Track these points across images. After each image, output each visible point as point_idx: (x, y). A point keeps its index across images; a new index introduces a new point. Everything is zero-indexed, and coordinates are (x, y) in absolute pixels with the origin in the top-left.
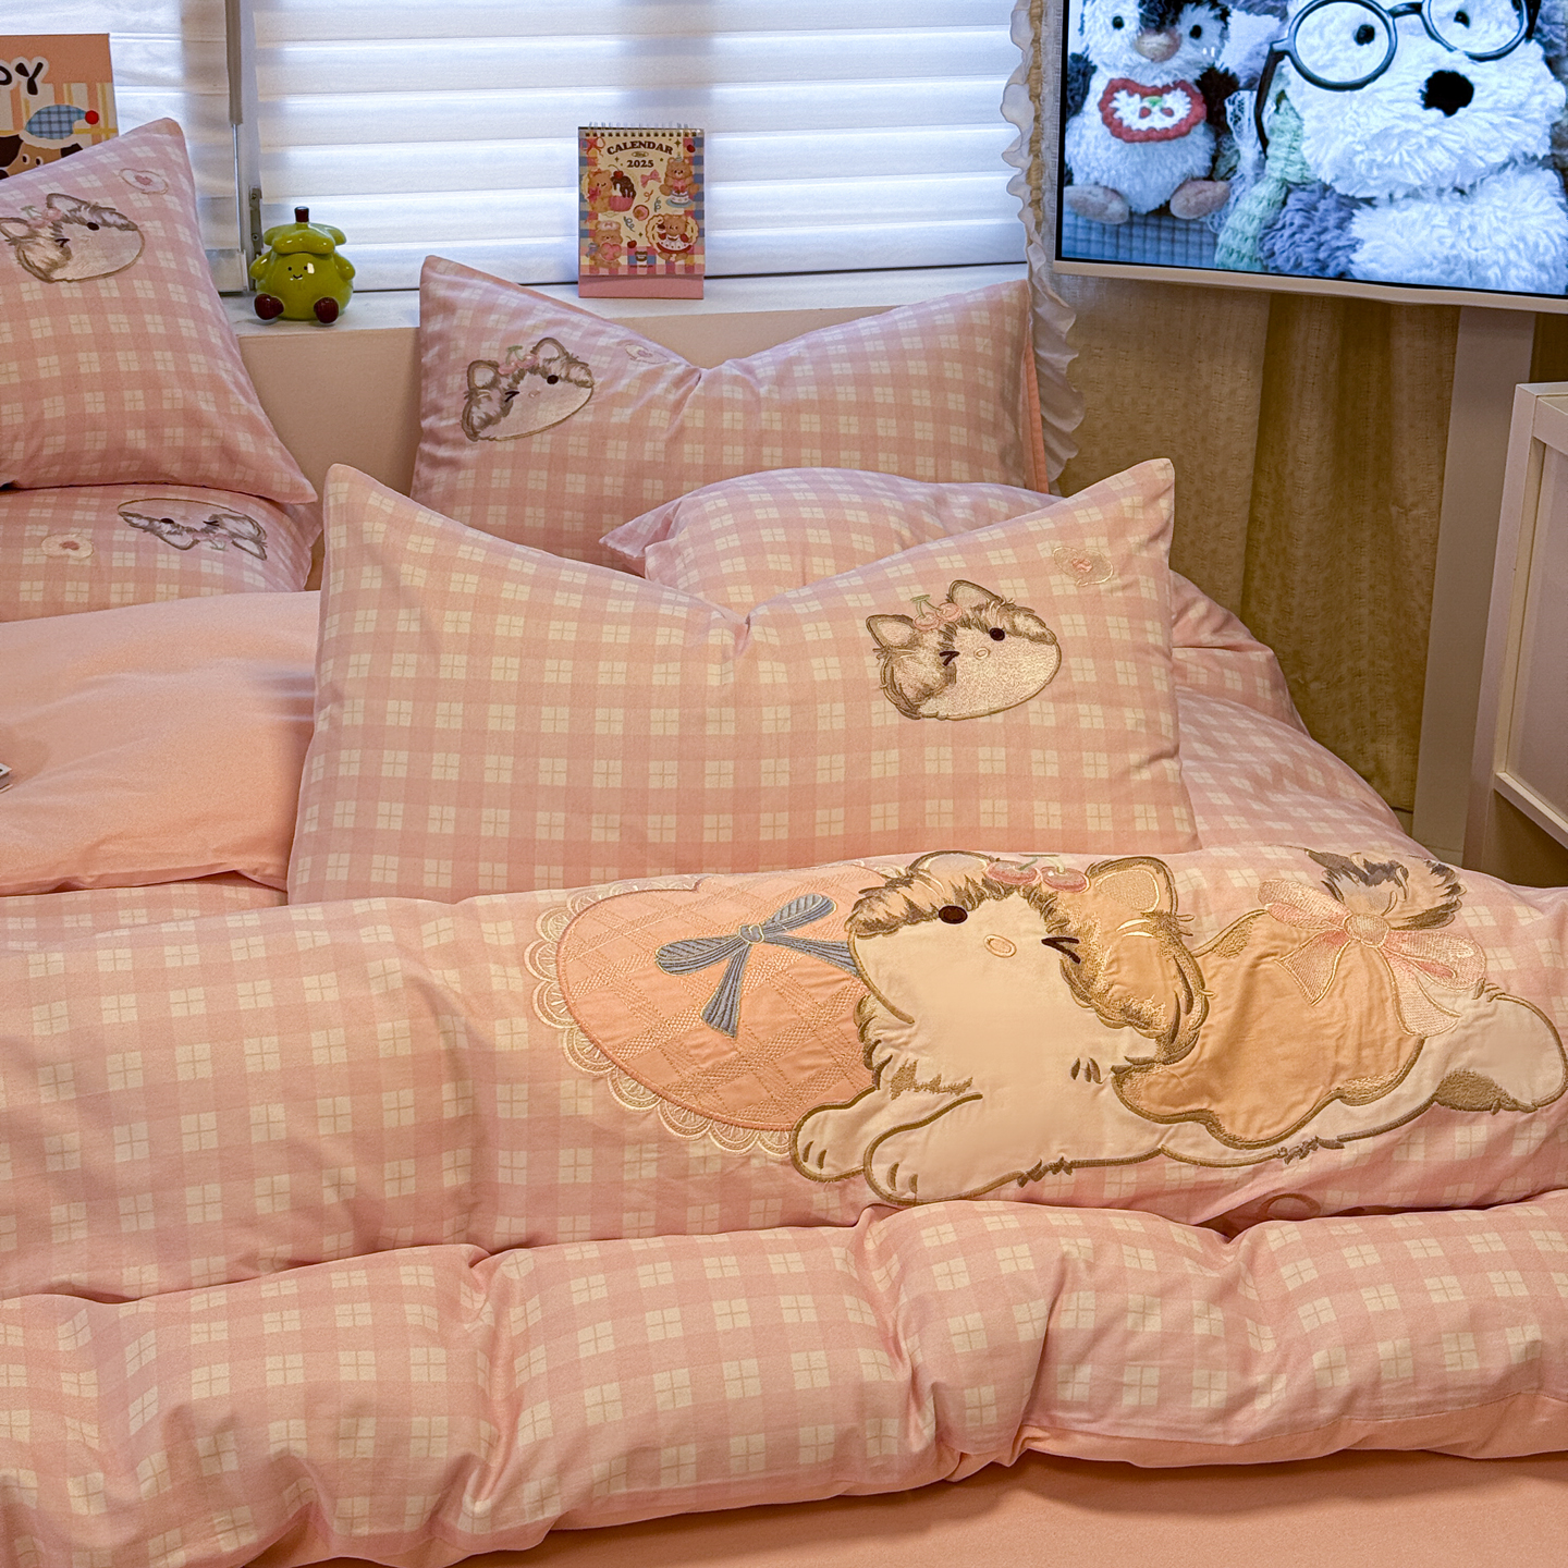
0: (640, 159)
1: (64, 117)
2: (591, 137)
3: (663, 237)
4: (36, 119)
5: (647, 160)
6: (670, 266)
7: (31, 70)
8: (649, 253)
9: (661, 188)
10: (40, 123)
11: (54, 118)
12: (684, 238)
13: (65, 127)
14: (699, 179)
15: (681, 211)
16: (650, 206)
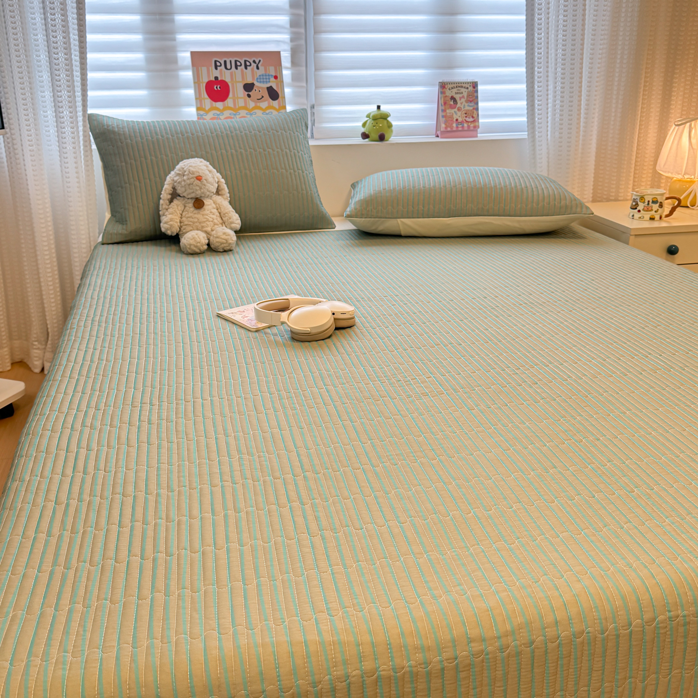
0: (459, 91)
1: (267, 77)
2: (444, 85)
3: (466, 117)
4: (259, 77)
5: (461, 91)
6: (469, 127)
7: (257, 62)
8: (462, 122)
9: (465, 101)
10: (260, 79)
11: (264, 77)
12: (473, 117)
13: (268, 80)
14: (477, 97)
15: (471, 108)
16: (462, 107)
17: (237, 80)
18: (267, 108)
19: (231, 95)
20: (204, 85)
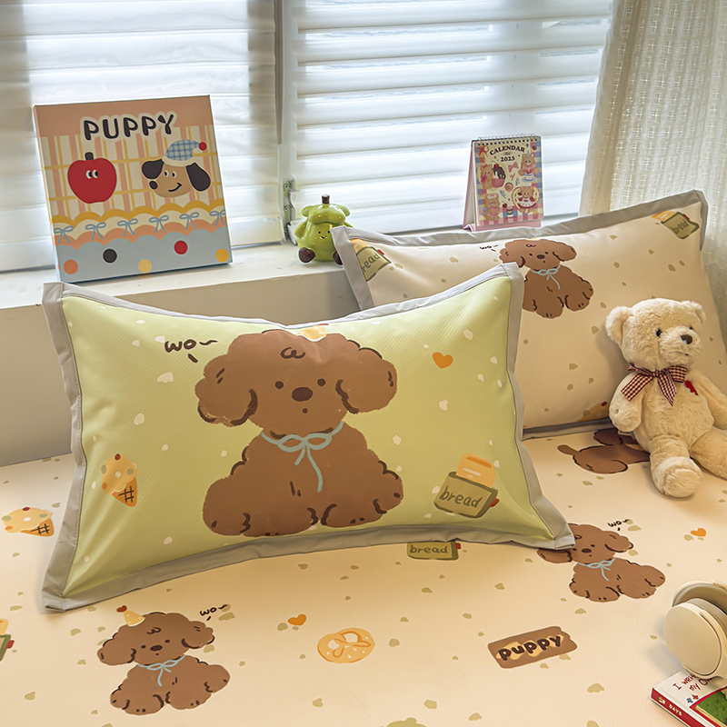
1: (187, 147)
2: (481, 145)
3: (520, 200)
4: (171, 149)
6: (525, 217)
7: (167, 119)
9: (519, 172)
10: (174, 151)
11: (182, 147)
12: (532, 199)
13: (188, 153)
14: (539, 165)
15: (530, 184)
16: (513, 182)
17: (130, 157)
18: (189, 206)
19: (118, 187)
20: (66, 170)
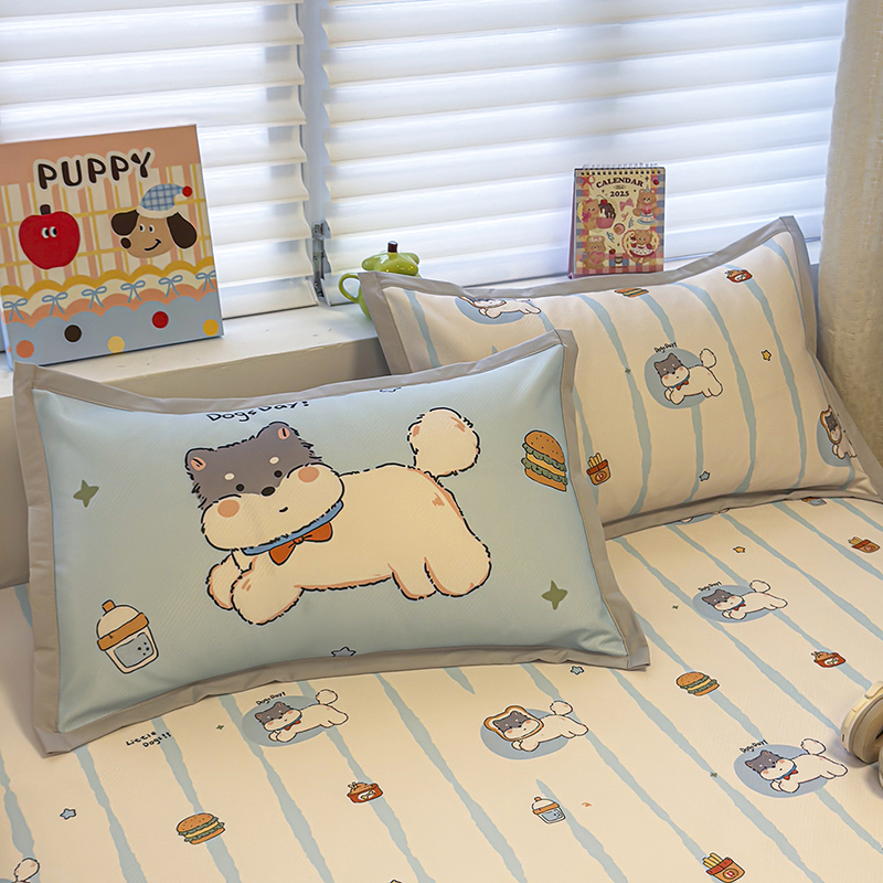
0: (620, 191)
1: (168, 193)
3: (634, 246)
4: (148, 196)
5: (624, 191)
6: (639, 266)
7: (143, 159)
8: (624, 257)
10: (151, 199)
11: (161, 194)
12: (649, 246)
13: (169, 201)
15: (647, 227)
16: (626, 224)
17: (97, 209)
18: (170, 268)
19: (82, 247)
20: (17, 229)
